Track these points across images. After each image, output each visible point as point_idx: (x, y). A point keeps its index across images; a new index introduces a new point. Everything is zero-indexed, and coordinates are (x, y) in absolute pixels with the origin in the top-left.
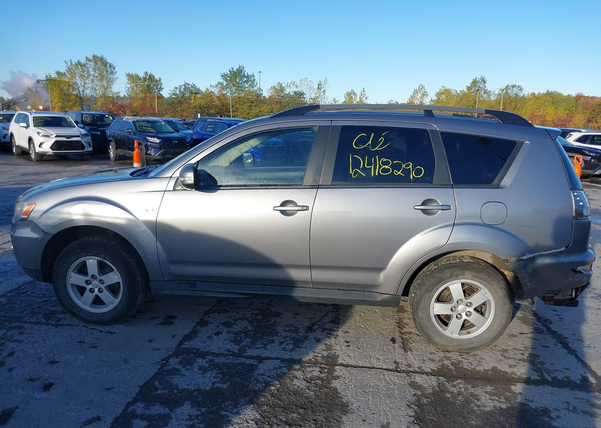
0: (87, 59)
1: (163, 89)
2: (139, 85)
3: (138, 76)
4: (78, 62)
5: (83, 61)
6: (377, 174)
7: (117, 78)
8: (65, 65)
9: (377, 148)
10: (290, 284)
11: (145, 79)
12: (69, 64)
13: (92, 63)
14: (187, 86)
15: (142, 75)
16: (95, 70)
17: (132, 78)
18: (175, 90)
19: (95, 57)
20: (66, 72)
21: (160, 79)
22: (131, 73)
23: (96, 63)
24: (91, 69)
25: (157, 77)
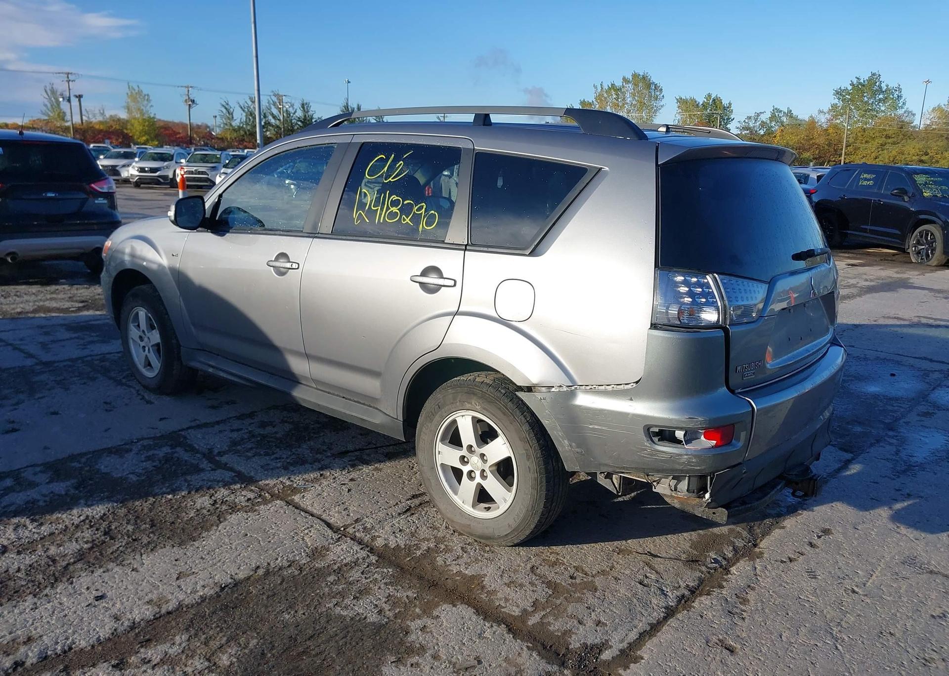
0: (625, 80)
1: (732, 120)
2: (694, 115)
3: (696, 102)
4: (612, 85)
5: (619, 83)
6: (381, 221)
7: (662, 106)
8: (594, 90)
9: (390, 179)
10: (293, 380)
11: (705, 106)
12: (599, 89)
13: (630, 85)
14: (777, 114)
15: (701, 100)
16: (633, 95)
17: (685, 104)
18: (747, 121)
19: (635, 76)
20: (594, 100)
21: (730, 104)
22: (683, 98)
23: (636, 85)
24: (628, 95)
25: (725, 102)
